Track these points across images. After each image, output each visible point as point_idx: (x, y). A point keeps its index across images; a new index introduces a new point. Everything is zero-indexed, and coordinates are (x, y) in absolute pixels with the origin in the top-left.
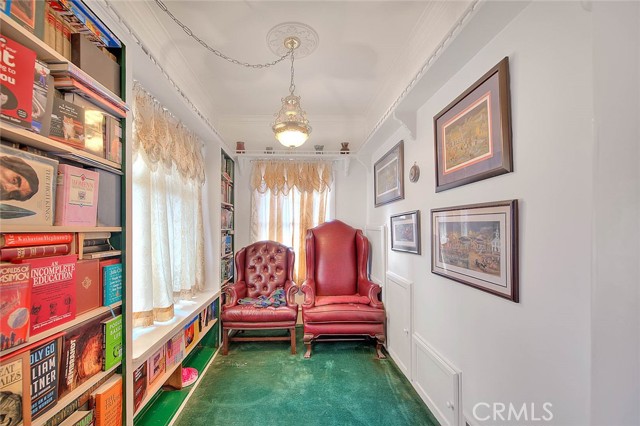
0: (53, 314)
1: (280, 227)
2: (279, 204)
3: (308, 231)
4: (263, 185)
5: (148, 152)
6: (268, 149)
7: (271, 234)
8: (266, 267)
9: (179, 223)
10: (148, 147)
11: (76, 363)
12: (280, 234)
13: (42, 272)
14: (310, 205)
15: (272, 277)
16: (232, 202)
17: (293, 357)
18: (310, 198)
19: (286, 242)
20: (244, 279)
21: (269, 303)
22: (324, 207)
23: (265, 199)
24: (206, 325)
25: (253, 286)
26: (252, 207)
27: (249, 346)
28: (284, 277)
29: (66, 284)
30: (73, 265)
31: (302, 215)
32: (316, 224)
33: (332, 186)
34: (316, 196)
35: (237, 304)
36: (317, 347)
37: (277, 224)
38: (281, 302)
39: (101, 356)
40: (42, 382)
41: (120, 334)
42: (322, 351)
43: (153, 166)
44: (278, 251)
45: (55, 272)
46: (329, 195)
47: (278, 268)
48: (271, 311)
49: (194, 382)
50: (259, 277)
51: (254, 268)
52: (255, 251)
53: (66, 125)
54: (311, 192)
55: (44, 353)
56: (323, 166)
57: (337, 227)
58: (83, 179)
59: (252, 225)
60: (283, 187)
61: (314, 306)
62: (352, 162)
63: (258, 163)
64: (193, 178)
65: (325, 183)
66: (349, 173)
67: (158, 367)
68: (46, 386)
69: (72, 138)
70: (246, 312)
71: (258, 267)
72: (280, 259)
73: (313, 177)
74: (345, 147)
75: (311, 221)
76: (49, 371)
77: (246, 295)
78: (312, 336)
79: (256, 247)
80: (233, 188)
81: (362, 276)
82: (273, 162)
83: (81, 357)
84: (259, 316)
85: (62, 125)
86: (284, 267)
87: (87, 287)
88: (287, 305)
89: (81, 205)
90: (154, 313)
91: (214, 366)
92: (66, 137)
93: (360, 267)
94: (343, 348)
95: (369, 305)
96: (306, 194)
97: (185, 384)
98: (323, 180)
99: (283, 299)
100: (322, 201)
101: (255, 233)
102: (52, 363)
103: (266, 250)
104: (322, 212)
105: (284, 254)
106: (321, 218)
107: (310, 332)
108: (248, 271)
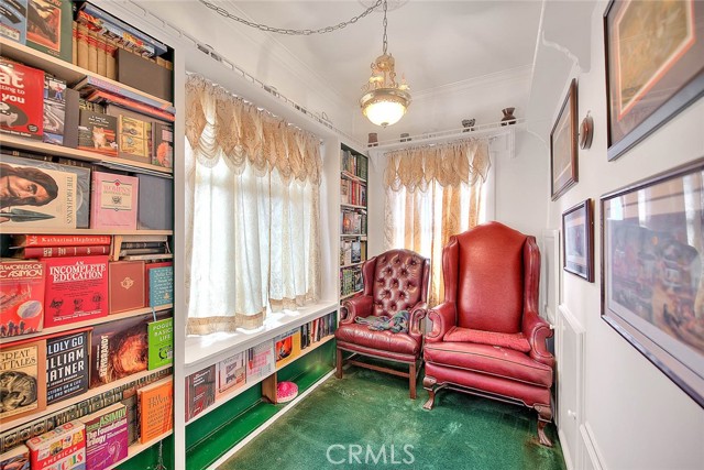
0: (77, 309)
1: (417, 232)
2: (416, 204)
3: (452, 238)
4: (398, 182)
5: (228, 155)
6: (402, 136)
7: (407, 241)
8: (395, 282)
9: (280, 228)
10: (228, 149)
11: (110, 359)
12: (417, 242)
13: (63, 270)
14: (456, 203)
15: (402, 295)
16: (365, 203)
17: (409, 402)
18: (455, 193)
19: (424, 253)
20: (372, 293)
21: (387, 325)
22: (477, 204)
23: (400, 198)
24: (319, 340)
25: (381, 303)
26: (387, 209)
27: (367, 374)
28: (417, 296)
29: (95, 282)
30: (103, 266)
31: (445, 216)
32: (464, 227)
33: (489, 174)
34: (465, 192)
35: (354, 322)
36: (449, 398)
37: (413, 229)
38: (401, 328)
39: (144, 355)
40: (68, 369)
41: (169, 337)
42: (451, 405)
43: (237, 169)
44: (412, 263)
45: (79, 271)
46: (484, 189)
47: (410, 284)
48: (386, 338)
49: (291, 400)
50: (388, 292)
51: (383, 281)
52: (386, 261)
53: (95, 134)
54: (457, 187)
55: (70, 344)
56: (476, 148)
57: (497, 233)
58: (117, 184)
59: (387, 230)
60: (420, 183)
61: (441, 340)
62: (520, 136)
63: (392, 155)
64: (301, 178)
65: (477, 171)
66: (516, 153)
67: (233, 376)
68: (72, 374)
69: (103, 146)
70: (360, 333)
71: (388, 281)
72: (413, 273)
73: (461, 164)
74: (509, 115)
75: (458, 224)
76: (76, 361)
77: (372, 313)
78: (434, 381)
79: (387, 256)
80: (366, 188)
81: (529, 307)
82: (409, 151)
83: (117, 353)
84: (371, 340)
85: (92, 135)
86: (418, 283)
87: (127, 287)
88: (408, 333)
89: (117, 210)
90: (237, 320)
91: (321, 388)
92: (96, 146)
93: (528, 293)
94: (487, 408)
95: (528, 354)
96: (450, 188)
97: (281, 400)
98: (475, 167)
99: (403, 325)
100: (473, 196)
101: (390, 240)
102: (80, 354)
103: (398, 261)
104: (473, 212)
105: (419, 266)
106: (472, 220)
107: (432, 375)
108: (377, 284)
